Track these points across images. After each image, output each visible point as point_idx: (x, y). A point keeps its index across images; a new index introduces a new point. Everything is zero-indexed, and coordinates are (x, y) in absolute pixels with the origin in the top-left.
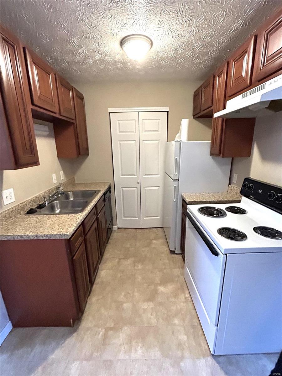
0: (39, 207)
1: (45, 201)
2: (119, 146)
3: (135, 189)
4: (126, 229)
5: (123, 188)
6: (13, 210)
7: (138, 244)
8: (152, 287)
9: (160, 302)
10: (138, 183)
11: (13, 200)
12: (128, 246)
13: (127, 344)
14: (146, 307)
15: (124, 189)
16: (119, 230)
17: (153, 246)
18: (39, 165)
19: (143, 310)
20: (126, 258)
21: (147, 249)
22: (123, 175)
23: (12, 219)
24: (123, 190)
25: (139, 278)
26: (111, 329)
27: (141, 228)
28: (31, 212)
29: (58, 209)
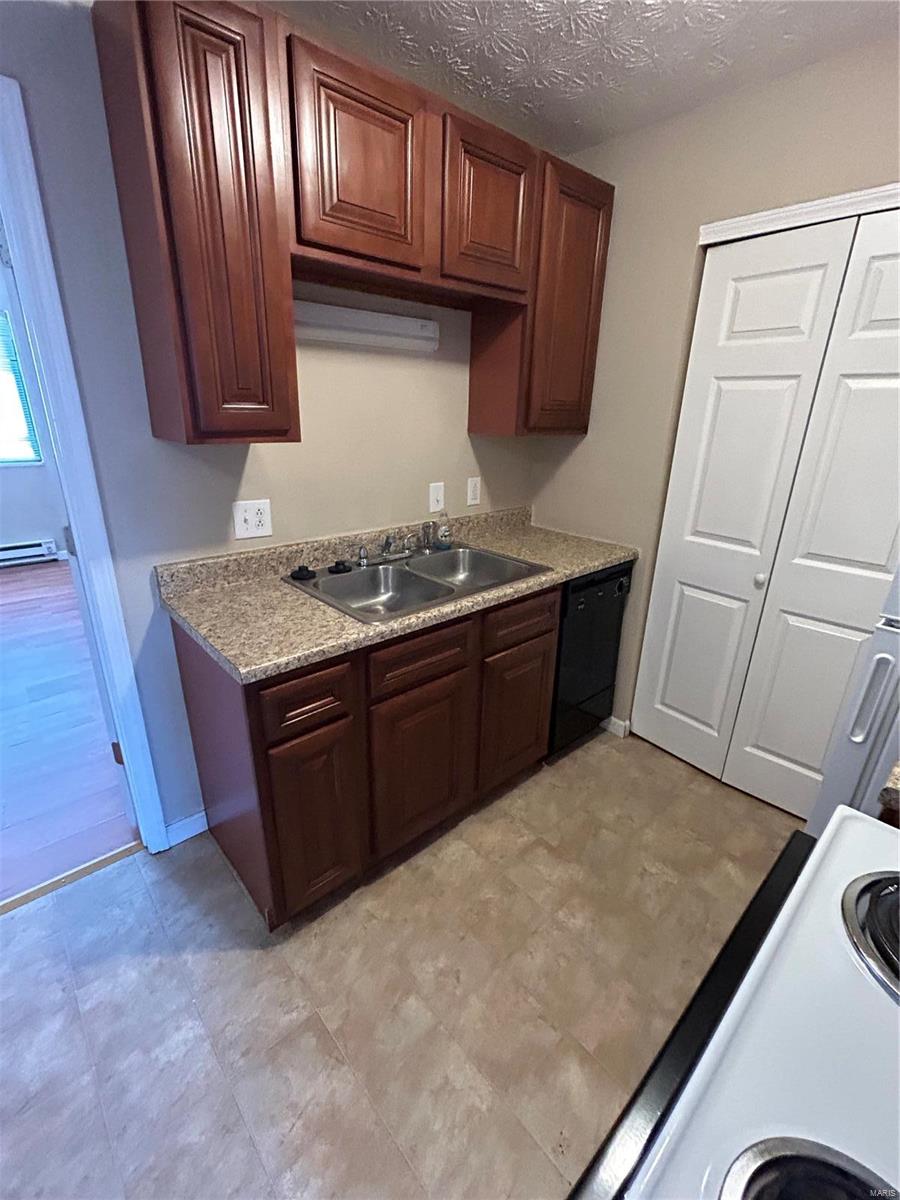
0: (334, 569)
1: (361, 558)
2: (711, 400)
3: (736, 604)
4: (659, 752)
5: (685, 587)
6: (252, 558)
7: (649, 835)
8: (550, 1037)
9: (519, 1123)
10: (758, 585)
11: (267, 530)
12: (609, 816)
13: (306, 1127)
14: (459, 1082)
15: (688, 591)
16: (630, 740)
17: (707, 884)
18: (299, 440)
19: (439, 1081)
20: (558, 853)
21: (672, 876)
22: (696, 533)
23: (246, 580)
24: (682, 593)
25: (534, 961)
26: (322, 1033)
27: (720, 781)
28: (301, 576)
29: (387, 591)
